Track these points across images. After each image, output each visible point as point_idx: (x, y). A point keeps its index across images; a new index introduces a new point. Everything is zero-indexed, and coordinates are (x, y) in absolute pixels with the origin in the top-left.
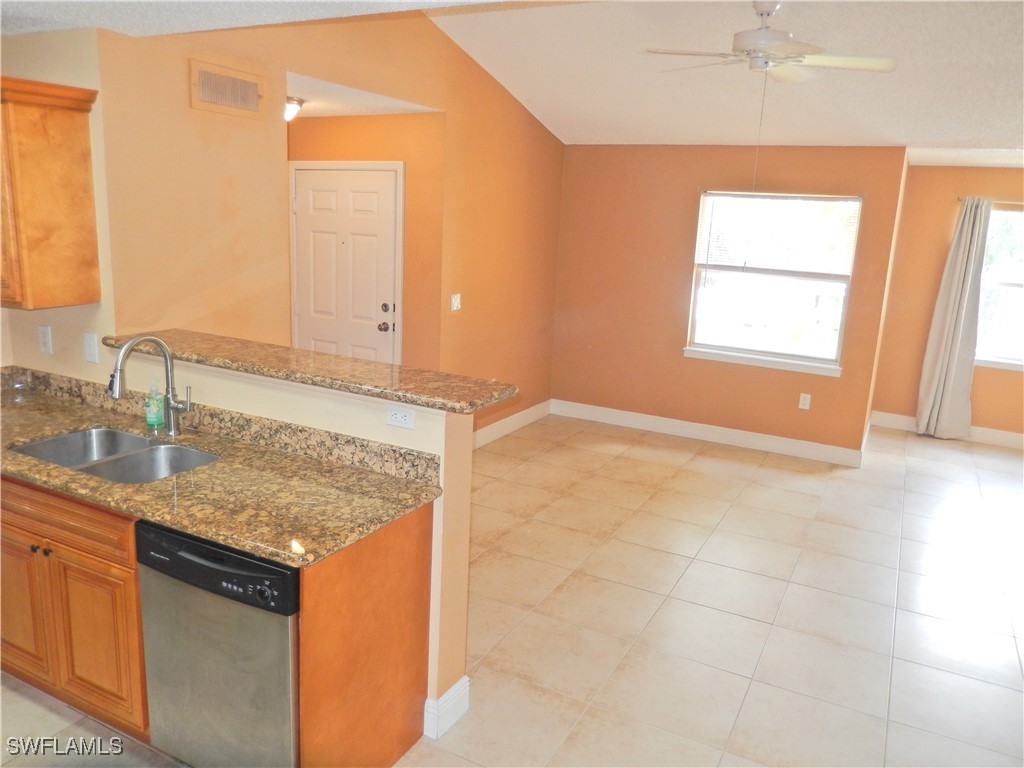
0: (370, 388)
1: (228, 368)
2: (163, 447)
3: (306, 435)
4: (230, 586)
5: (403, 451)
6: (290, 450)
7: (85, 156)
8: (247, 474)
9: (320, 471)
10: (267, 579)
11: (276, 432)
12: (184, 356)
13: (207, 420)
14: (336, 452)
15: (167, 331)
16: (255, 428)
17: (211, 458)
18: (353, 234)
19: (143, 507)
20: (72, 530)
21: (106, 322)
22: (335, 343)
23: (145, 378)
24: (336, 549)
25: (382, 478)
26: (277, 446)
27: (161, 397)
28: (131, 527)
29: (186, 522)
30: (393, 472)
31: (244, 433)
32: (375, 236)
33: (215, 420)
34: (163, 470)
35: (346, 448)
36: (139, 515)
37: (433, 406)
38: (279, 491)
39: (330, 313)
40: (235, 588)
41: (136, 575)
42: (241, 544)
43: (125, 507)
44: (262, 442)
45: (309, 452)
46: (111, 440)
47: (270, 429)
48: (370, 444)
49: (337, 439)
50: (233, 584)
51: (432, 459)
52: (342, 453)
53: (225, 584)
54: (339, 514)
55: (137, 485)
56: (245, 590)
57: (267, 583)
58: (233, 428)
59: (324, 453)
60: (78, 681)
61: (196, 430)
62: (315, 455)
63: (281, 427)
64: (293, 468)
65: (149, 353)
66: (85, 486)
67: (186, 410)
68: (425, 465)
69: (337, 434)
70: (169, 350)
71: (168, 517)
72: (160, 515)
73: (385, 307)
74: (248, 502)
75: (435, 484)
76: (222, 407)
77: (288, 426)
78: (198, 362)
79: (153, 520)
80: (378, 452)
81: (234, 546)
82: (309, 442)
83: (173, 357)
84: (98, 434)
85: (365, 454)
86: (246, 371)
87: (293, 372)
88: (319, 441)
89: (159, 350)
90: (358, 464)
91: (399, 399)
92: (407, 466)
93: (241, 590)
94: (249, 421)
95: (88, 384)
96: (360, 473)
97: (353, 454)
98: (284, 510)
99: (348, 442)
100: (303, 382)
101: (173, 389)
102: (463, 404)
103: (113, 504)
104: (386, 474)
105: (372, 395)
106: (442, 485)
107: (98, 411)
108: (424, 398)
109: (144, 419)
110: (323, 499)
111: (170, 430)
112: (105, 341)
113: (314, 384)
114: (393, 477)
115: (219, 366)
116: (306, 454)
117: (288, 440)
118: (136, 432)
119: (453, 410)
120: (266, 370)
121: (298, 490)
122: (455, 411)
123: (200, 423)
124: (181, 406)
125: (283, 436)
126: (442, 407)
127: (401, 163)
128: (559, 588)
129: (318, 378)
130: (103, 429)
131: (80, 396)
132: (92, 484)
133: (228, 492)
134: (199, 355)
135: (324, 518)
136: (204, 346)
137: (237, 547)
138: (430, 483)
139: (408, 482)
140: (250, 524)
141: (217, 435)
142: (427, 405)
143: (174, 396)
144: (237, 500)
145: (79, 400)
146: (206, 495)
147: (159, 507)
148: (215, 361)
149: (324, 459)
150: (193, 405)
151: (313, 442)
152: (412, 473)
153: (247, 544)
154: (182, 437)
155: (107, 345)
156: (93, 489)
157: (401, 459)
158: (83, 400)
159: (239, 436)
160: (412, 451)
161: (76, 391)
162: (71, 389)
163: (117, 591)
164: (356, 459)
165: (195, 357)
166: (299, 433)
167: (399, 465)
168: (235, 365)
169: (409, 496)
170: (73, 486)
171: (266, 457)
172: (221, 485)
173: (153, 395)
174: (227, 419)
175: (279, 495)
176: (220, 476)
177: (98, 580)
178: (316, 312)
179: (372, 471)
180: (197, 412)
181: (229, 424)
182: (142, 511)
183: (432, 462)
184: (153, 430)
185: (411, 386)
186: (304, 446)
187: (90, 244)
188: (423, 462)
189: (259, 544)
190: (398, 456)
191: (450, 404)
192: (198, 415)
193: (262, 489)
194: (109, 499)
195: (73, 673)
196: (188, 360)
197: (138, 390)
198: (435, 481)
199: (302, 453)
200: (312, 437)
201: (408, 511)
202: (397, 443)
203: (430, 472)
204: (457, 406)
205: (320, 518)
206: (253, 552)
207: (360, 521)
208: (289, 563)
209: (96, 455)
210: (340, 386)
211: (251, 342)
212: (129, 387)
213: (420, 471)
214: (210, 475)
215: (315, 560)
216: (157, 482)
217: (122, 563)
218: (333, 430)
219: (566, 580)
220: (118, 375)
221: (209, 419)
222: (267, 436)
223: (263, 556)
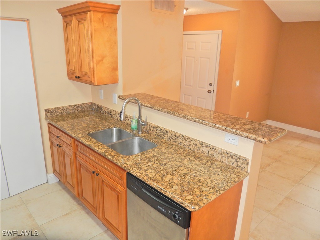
0: (220, 126)
1: (161, 111)
2: (137, 138)
3: (190, 140)
4: (161, 208)
5: (232, 154)
6: (182, 145)
7: (116, 30)
8: (167, 155)
9: (195, 157)
10: (177, 211)
11: (178, 137)
12: (145, 105)
13: (152, 129)
14: (201, 149)
15: (139, 94)
16: (169, 135)
17: (154, 146)
18: (201, 58)
19: (130, 168)
20: (105, 169)
21: (120, 91)
22: (192, 96)
23: (132, 111)
24: (207, 203)
25: (222, 164)
26: (177, 142)
27: (136, 119)
28: (125, 174)
29: (145, 178)
30: (226, 162)
31: (165, 136)
32: (209, 58)
33: (155, 129)
34: (136, 150)
35: (206, 148)
36: (128, 171)
37: (250, 138)
38: (180, 166)
39: (190, 86)
40: (163, 210)
41: (126, 191)
42: (167, 194)
43: (123, 166)
44: (172, 140)
45: (190, 147)
46: (120, 133)
47: (175, 136)
48: (217, 149)
49: (202, 144)
50: (162, 208)
51: (246, 160)
52: (204, 150)
53: (159, 207)
54: (206, 183)
55: (128, 156)
56: (167, 212)
57: (177, 213)
58: (161, 133)
59: (196, 149)
60: (106, 220)
61: (148, 132)
62: (192, 149)
63: (180, 136)
64: (185, 154)
65: (133, 102)
66: (110, 155)
67: (145, 125)
68: (242, 162)
69: (202, 142)
70: (140, 102)
71: (138, 174)
72: (136, 173)
73: (211, 85)
74: (169, 170)
75: (246, 171)
76: (158, 125)
77: (182, 136)
78: (150, 108)
79: (133, 174)
80: (220, 152)
81: (164, 194)
82: (190, 144)
83: (142, 105)
84: (116, 130)
85: (214, 152)
86: (168, 113)
87: (186, 115)
88: (195, 144)
89: (136, 102)
90: (210, 156)
91: (233, 133)
92: (233, 161)
93: (165, 211)
94: (167, 132)
95: (113, 111)
96: (212, 160)
97: (209, 151)
98: (183, 177)
99: (207, 146)
100: (190, 120)
101: (141, 117)
102: (266, 140)
103: (119, 164)
104: (223, 162)
105: (221, 129)
106: (249, 171)
107: (116, 121)
108: (246, 134)
109: (131, 126)
110: (198, 173)
111: (139, 132)
112: (119, 97)
113: (195, 121)
114: (226, 164)
115: (158, 110)
116: (189, 148)
117: (182, 141)
118: (128, 131)
119: (260, 142)
120: (175, 113)
121: (188, 166)
122: (261, 142)
123: (149, 130)
124: (143, 123)
125: (180, 139)
126: (255, 140)
127: (221, 31)
128: (280, 204)
129: (197, 119)
130: (118, 128)
131: (111, 115)
132: (113, 154)
133: (161, 164)
134: (150, 105)
135: (201, 184)
136: (152, 101)
137: (165, 195)
138: (243, 170)
139: (233, 168)
140: (170, 184)
141: (155, 135)
142: (247, 137)
143: (141, 119)
144: (164, 169)
145: (110, 116)
146: (152, 165)
147: (135, 169)
148: (156, 108)
149: (196, 151)
150: (147, 122)
151: (192, 143)
152: (235, 164)
153: (170, 195)
154: (143, 135)
155: (120, 98)
156: (113, 156)
157: (231, 157)
158: (112, 116)
159: (163, 137)
160: (236, 154)
161: (110, 113)
162: (108, 112)
163: (119, 194)
164: (210, 154)
165: (149, 106)
166: (186, 139)
167: (229, 160)
168: (164, 110)
169: (235, 176)
170: (106, 154)
171: (174, 148)
172: (158, 160)
173: (134, 118)
174: (159, 129)
175: (181, 168)
176: (157, 155)
177: (113, 189)
178: (186, 85)
179: (217, 160)
180: (148, 125)
181: (160, 132)
182: (129, 170)
183: (245, 161)
184: (133, 131)
185: (238, 127)
186: (188, 144)
187: (116, 62)
188: (241, 160)
189: (174, 196)
190: (229, 155)
191: (259, 139)
192: (149, 127)
193: (173, 164)
194: (118, 162)
195: (104, 216)
196: (147, 106)
197: (129, 115)
198: (246, 169)
199: (187, 147)
200: (192, 141)
201: (235, 184)
202: (229, 150)
203: (244, 165)
204: (263, 140)
205: (199, 184)
206: (172, 198)
207: (216, 189)
208: (188, 208)
209: (115, 139)
210: (206, 124)
211: (168, 100)
212: (126, 113)
213: (239, 164)
214: (153, 154)
215: (199, 209)
216: (135, 156)
217: (122, 185)
218: (201, 140)
219: (283, 201)
220: (123, 112)
221: (153, 129)
222: (174, 138)
223: (176, 201)
